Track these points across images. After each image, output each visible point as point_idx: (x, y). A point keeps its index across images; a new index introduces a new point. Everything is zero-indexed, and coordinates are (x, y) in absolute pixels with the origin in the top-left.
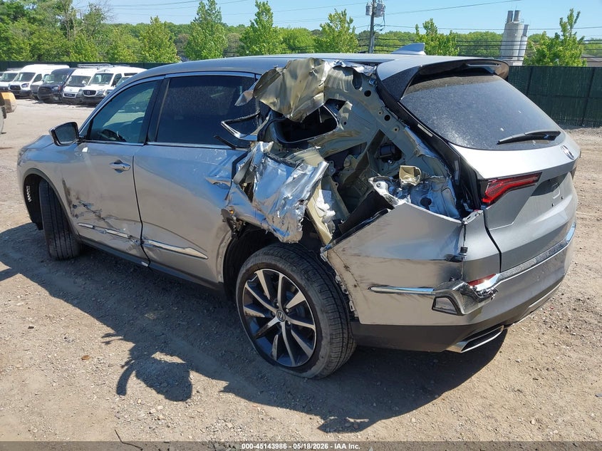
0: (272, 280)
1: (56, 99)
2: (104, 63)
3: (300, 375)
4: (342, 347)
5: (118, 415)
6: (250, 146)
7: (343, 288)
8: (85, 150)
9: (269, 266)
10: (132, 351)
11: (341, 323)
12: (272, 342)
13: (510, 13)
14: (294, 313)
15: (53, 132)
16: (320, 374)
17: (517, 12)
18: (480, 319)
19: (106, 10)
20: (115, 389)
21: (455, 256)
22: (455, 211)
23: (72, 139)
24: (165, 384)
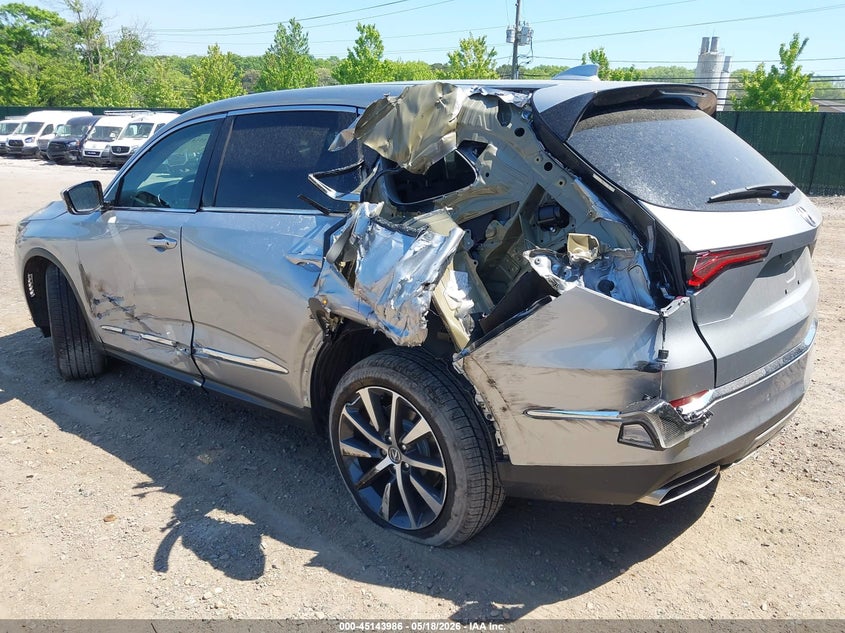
0: (382, 402)
1: (74, 158)
2: (142, 109)
3: (423, 541)
4: (485, 500)
5: (157, 602)
6: (349, 210)
7: (486, 412)
8: (112, 220)
9: (377, 382)
10: (177, 508)
11: (484, 465)
12: (381, 493)
13: (705, 40)
14: (415, 450)
15: (67, 195)
16: (452, 539)
17: (715, 39)
18: (687, 455)
19: (146, 36)
20: (151, 564)
21: (650, 364)
22: (649, 299)
23: (93, 205)
24: (226, 556)
